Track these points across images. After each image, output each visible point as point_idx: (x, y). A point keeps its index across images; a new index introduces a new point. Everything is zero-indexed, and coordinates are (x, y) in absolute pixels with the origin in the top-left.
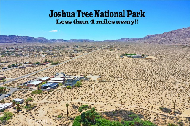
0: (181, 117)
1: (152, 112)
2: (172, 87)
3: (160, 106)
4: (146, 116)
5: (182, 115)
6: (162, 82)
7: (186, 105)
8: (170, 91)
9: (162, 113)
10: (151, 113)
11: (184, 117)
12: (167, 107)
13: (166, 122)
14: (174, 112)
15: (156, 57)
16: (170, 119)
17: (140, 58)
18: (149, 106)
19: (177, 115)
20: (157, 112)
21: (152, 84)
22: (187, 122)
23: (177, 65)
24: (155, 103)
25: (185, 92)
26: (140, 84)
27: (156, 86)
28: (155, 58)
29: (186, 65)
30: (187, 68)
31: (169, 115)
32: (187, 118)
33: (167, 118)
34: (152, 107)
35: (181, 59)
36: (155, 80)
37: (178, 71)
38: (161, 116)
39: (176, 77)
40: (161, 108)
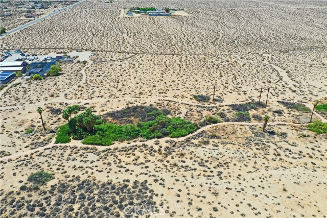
0: (223, 106)
1: (182, 103)
2: (212, 62)
3: (195, 93)
4: (174, 110)
5: (224, 104)
6: (198, 55)
7: (230, 87)
8: (209, 68)
9: (196, 103)
10: (181, 106)
11: (226, 105)
12: (204, 94)
13: (202, 116)
14: (214, 100)
15: (189, 13)
16: (207, 111)
17: (162, 15)
18: (178, 95)
19: (218, 104)
20: (190, 103)
21: (182, 60)
22: (230, 112)
23: (219, 26)
24: (186, 89)
25: (230, 69)
26: (164, 61)
27: (188, 63)
28: (187, 14)
29: (232, 25)
30: (233, 30)
31: (206, 105)
32: (230, 106)
33: (204, 110)
34: (183, 97)
35: (226, 15)
36: (187, 53)
37: (221, 35)
38: (196, 107)
39: (217, 46)
40: (195, 97)
